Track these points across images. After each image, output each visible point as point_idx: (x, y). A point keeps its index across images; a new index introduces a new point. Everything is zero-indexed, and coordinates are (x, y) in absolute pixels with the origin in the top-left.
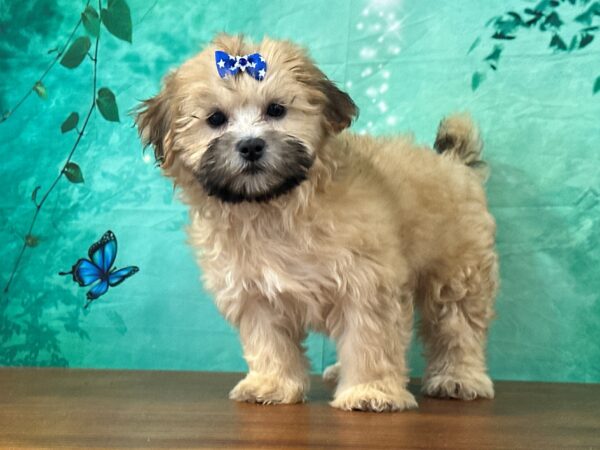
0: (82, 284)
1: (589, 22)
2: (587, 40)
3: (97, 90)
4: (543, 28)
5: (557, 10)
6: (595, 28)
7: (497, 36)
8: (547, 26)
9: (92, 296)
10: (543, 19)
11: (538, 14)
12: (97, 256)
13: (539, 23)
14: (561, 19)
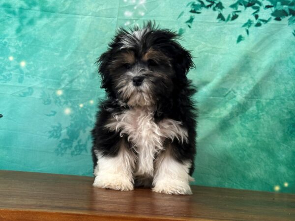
1: (237, 8)
2: (235, 17)
4: (214, 9)
5: (222, 1)
6: (240, 11)
7: (192, 11)
8: (217, 8)
10: (215, 5)
11: (212, 2)
13: (212, 7)
14: (223, 5)
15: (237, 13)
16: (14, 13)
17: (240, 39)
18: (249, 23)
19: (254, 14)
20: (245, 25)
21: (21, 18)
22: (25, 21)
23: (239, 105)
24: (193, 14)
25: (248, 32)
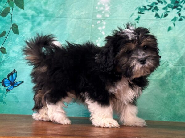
0: (5, 86)
1: (167, 10)
2: (166, 15)
3: (12, 24)
4: (153, 11)
5: (157, 5)
6: (169, 12)
7: (139, 13)
8: (154, 10)
9: (8, 90)
10: (153, 8)
11: (151, 7)
12: (10, 77)
13: (151, 9)
14: (158, 8)
15: (167, 13)
16: (28, 19)
17: (169, 29)
18: (175, 19)
19: (178, 13)
20: (172, 20)
21: (33, 21)
22: (35, 24)
23: (171, 70)
24: (139, 15)
25: (174, 24)
